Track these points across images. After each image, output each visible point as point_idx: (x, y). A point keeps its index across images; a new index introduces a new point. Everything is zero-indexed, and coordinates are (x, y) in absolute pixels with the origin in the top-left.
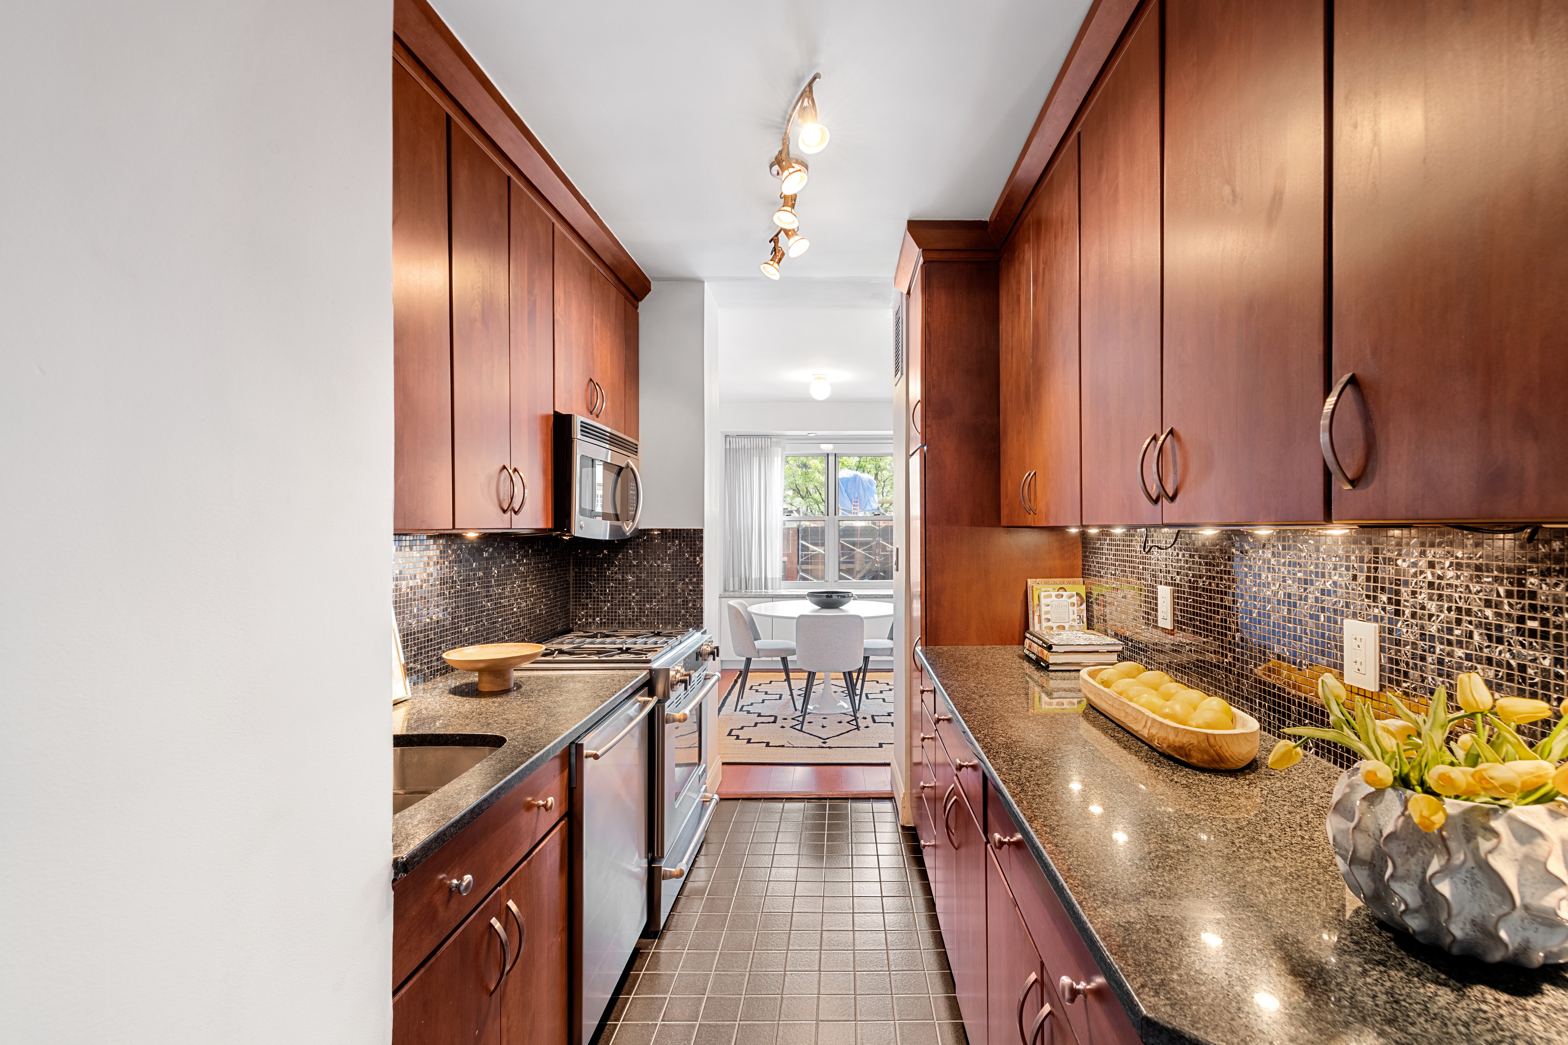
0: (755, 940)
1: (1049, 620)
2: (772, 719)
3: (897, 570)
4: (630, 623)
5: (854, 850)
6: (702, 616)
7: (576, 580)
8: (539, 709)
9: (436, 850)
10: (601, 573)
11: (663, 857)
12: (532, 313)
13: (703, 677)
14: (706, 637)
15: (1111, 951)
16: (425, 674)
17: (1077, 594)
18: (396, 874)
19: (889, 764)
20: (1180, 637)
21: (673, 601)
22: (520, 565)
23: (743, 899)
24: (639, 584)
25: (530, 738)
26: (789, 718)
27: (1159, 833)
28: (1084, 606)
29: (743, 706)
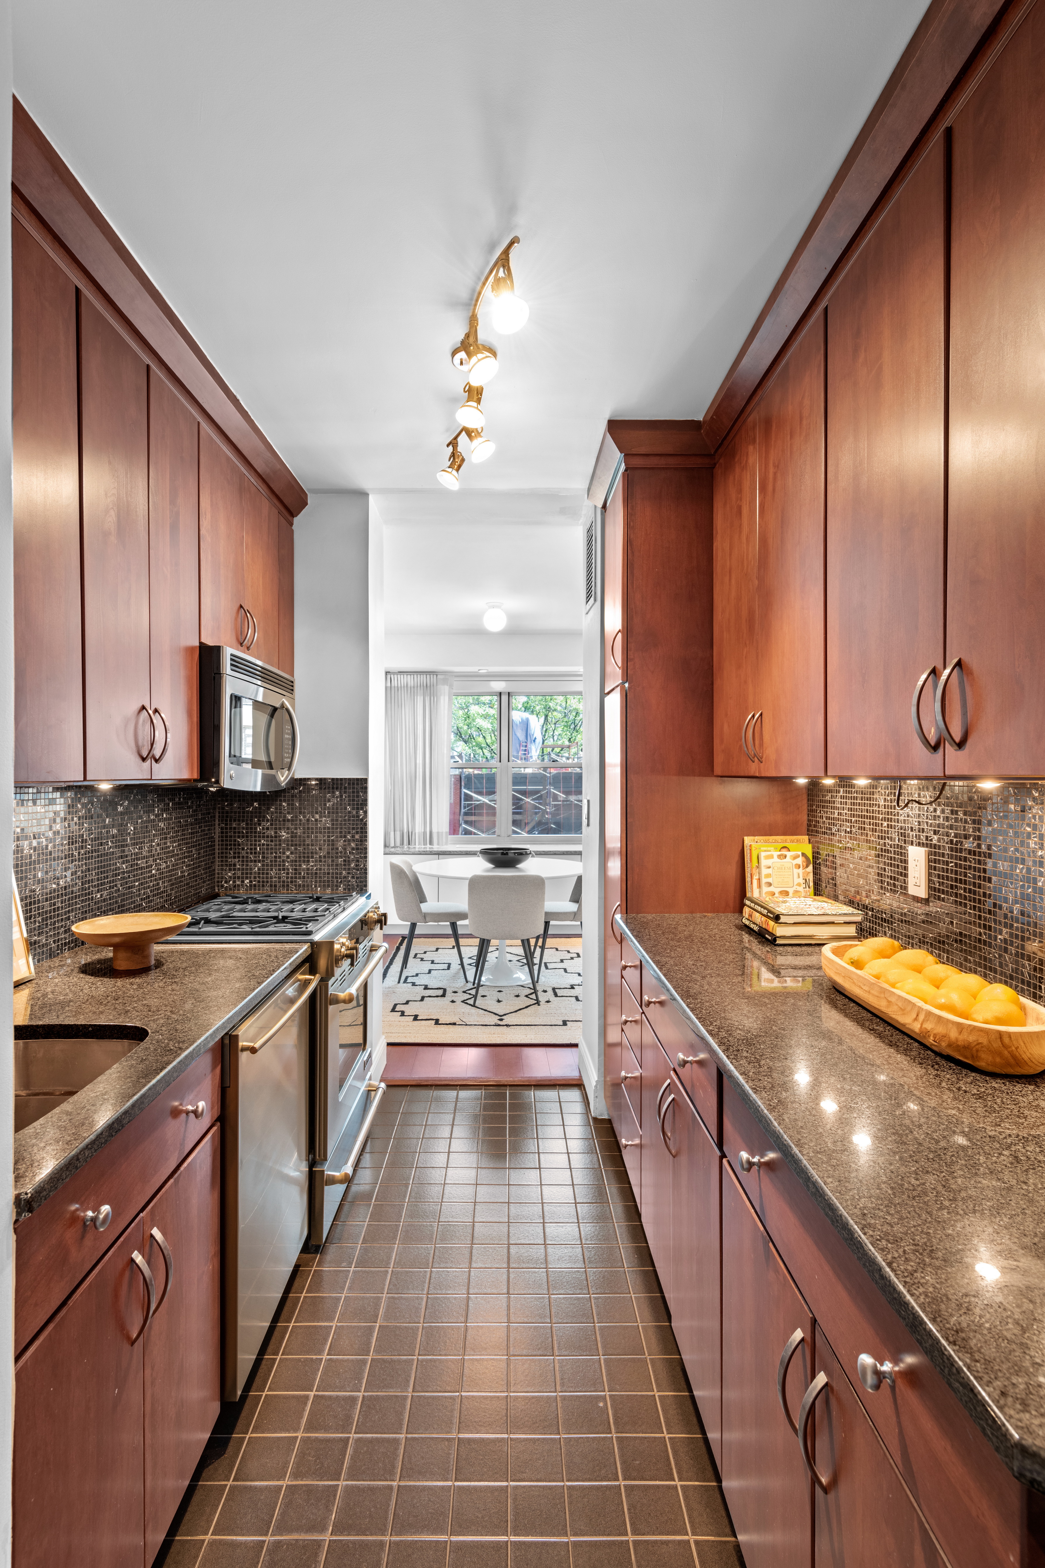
0: (432, 1255)
1: (770, 884)
2: (440, 992)
3: (588, 825)
4: (283, 886)
5: (540, 1148)
6: (366, 877)
7: (222, 837)
8: (185, 992)
9: (67, 1180)
10: (251, 830)
11: (326, 1159)
12: (174, 527)
13: (368, 949)
14: (372, 903)
15: (947, 1339)
16: (51, 949)
17: (803, 854)
18: (19, 1214)
19: (576, 1045)
20: (934, 907)
21: (333, 861)
22: (160, 821)
23: (416, 1205)
24: (294, 841)
25: (176, 1030)
26: (460, 991)
27: (963, 1162)
28: (810, 868)
29: (407, 978)
